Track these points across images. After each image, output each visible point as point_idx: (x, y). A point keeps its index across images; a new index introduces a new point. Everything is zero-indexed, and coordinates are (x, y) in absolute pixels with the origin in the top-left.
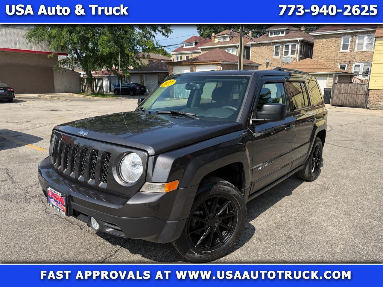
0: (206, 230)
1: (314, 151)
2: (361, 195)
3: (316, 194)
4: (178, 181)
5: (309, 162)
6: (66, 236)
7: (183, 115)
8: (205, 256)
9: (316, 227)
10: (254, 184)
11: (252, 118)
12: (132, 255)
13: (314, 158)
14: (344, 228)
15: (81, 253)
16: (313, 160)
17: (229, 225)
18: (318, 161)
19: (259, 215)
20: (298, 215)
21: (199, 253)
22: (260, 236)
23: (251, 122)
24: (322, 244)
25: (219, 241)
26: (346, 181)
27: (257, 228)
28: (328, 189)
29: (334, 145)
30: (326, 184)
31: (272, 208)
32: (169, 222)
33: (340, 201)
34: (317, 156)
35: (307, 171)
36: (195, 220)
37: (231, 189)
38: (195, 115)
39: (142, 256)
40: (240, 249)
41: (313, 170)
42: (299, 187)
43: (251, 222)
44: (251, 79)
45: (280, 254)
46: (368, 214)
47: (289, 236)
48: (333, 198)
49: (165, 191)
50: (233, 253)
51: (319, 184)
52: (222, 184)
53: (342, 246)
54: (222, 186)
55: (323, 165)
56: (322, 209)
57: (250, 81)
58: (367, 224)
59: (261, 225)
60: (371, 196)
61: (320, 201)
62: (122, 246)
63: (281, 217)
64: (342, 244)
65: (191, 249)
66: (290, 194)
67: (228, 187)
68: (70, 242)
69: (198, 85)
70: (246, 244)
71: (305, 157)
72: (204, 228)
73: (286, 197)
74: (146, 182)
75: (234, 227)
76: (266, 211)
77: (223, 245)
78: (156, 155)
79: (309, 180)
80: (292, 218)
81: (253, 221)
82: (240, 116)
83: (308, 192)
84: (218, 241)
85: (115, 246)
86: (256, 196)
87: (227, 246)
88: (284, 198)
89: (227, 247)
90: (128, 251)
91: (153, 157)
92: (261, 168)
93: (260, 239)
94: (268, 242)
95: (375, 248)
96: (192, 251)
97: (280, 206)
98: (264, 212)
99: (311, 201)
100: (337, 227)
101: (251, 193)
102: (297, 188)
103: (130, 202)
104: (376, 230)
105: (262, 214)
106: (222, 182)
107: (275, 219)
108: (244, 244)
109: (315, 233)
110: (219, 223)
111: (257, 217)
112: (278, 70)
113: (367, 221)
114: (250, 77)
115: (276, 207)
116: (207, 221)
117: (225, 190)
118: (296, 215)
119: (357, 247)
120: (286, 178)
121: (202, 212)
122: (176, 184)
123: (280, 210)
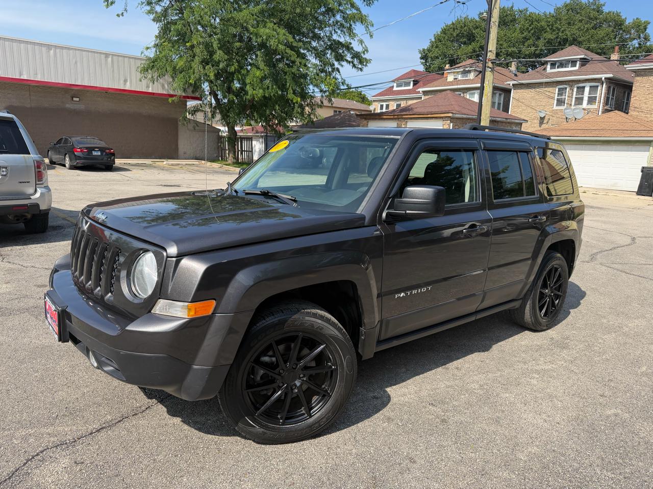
0: (277, 389)
1: (545, 277)
2: (624, 365)
3: (536, 355)
4: (215, 301)
5: (532, 296)
6: (87, 377)
7: (276, 197)
8: (274, 433)
9: (503, 411)
10: (388, 322)
11: (387, 209)
12: (168, 416)
13: (547, 289)
14: (558, 419)
15: (95, 404)
16: (542, 294)
17: (323, 386)
18: (557, 297)
19: (408, 379)
20: (481, 386)
21: (262, 425)
22: (393, 414)
23: (384, 215)
24: (499, 442)
25: (304, 412)
26: (610, 338)
27: (394, 400)
28: (565, 347)
29: (621, 271)
30: (567, 338)
31: (440, 369)
32: (195, 367)
33: (577, 371)
34: (554, 285)
35: (528, 312)
36: (262, 372)
37: (325, 324)
38: (294, 199)
39: (182, 421)
40: (345, 430)
41: (544, 311)
42: (510, 339)
43: (388, 389)
44: (399, 142)
45: (410, 448)
46: (619, 400)
47: (444, 421)
48: (565, 364)
49: (188, 316)
50: (330, 435)
51: (552, 339)
52: (308, 314)
53: (534, 449)
54: (307, 318)
55: (579, 304)
56: (534, 382)
57: (397, 146)
58: (608, 417)
59: (405, 395)
60: (644, 369)
61: (537, 368)
62: (160, 402)
63: (448, 387)
64: (537, 446)
65: (246, 418)
66: (486, 348)
67: (320, 321)
68: (87, 386)
69: (318, 150)
70: (359, 425)
71: (520, 286)
72: (275, 385)
73: (475, 353)
74: (160, 298)
75: (332, 390)
76: (425, 374)
77: (308, 418)
78: (180, 256)
79: (535, 329)
80: (467, 391)
81: (394, 387)
82: (364, 204)
83: (524, 349)
84: (302, 411)
85: (150, 400)
86: (395, 343)
87: (318, 422)
88: (472, 355)
89: (316, 423)
90: (165, 409)
91: (174, 259)
92: (403, 296)
93: (389, 419)
94: (401, 424)
95: (599, 462)
96: (250, 421)
97: (457, 368)
98: (421, 375)
99: (521, 365)
100: (544, 416)
101: (382, 338)
102: (507, 340)
103: (131, 327)
104: (619, 430)
105: (417, 377)
106: (309, 311)
107: (435, 389)
108: (358, 423)
109: (497, 421)
110: (304, 380)
111: (404, 381)
112: (470, 129)
113: (609, 412)
114: (398, 139)
115: (448, 369)
116: (280, 374)
117: (312, 326)
118: (477, 387)
119: (563, 455)
120: (473, 318)
121: (274, 359)
122: (209, 306)
123: (453, 375)
